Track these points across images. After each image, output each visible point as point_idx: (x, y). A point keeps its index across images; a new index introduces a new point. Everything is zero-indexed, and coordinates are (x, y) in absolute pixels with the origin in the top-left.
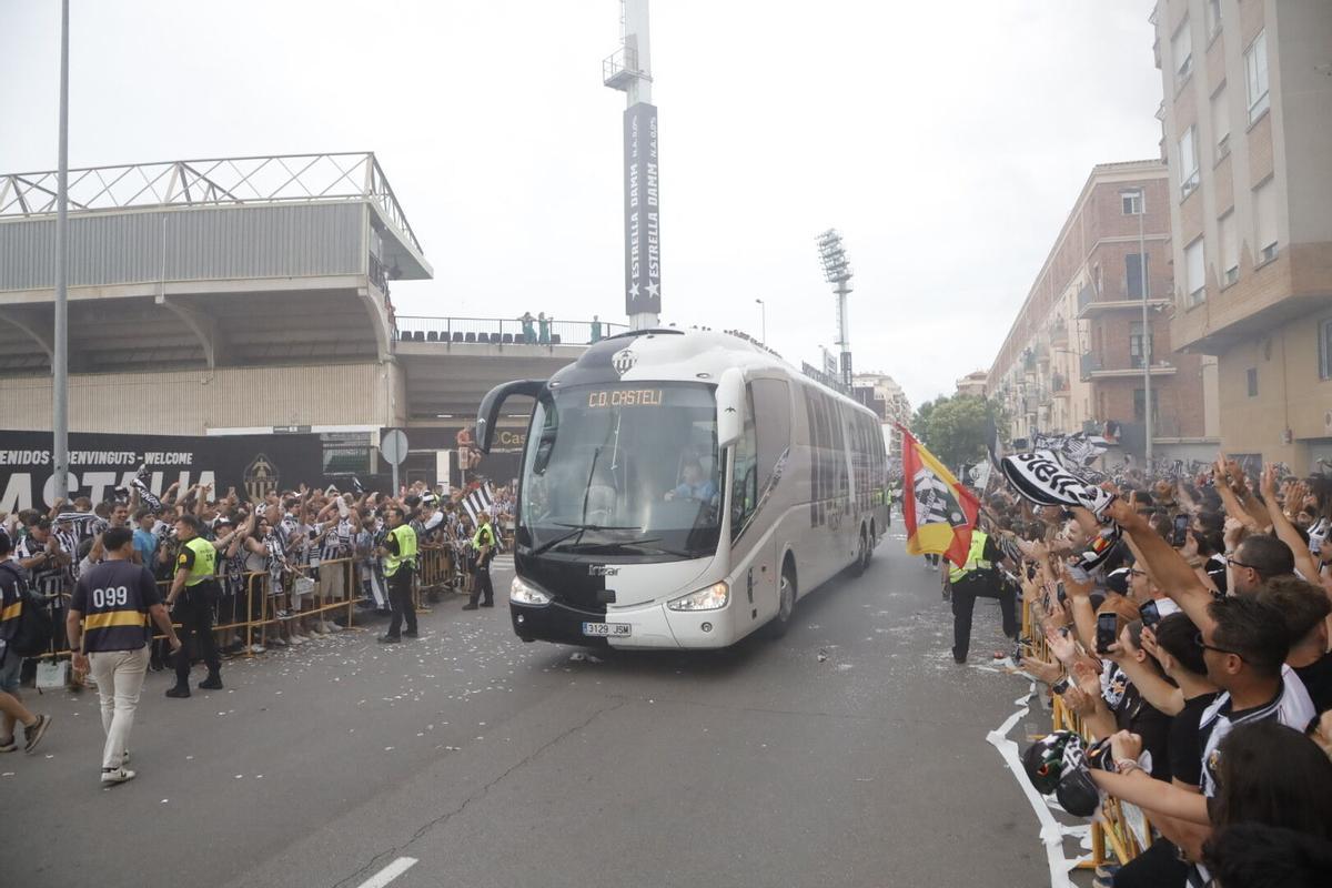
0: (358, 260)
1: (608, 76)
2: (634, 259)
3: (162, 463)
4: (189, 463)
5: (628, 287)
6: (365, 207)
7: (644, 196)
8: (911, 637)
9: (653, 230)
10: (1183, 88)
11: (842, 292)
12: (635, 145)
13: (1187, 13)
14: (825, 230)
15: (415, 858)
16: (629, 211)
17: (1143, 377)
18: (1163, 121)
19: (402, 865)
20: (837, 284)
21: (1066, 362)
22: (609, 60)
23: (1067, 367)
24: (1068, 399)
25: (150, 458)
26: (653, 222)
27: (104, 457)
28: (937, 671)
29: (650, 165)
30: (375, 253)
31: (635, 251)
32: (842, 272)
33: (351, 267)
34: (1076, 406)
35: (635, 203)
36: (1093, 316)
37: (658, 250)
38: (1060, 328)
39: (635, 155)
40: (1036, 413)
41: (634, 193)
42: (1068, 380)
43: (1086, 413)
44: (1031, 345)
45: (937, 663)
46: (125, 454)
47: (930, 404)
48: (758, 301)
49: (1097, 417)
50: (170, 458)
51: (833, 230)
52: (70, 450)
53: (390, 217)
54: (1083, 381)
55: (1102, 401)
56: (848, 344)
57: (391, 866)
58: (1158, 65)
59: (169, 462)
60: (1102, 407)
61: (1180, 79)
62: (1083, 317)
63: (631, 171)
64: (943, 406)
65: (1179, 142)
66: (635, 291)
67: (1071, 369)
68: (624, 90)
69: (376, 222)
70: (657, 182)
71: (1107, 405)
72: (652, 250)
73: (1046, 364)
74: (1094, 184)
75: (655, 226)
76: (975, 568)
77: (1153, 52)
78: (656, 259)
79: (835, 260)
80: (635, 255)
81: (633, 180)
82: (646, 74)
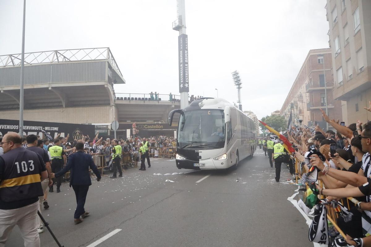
0: (105, 77)
1: (174, 27)
2: (181, 77)
3: (50, 130)
4: (57, 130)
5: (180, 85)
6: (107, 62)
7: (184, 59)
8: (263, 176)
9: (187, 69)
10: (335, 26)
11: (239, 88)
12: (181, 46)
13: (336, 5)
14: (234, 71)
16: (180, 64)
17: (326, 109)
18: (329, 36)
19: (117, 231)
20: (238, 86)
21: (303, 105)
22: (174, 22)
23: (303, 107)
24: (303, 116)
25: (46, 128)
26: (187, 67)
27: (33, 128)
28: (271, 184)
29: (186, 51)
30: (110, 75)
31: (182, 75)
32: (239, 82)
33: (103, 79)
34: (306, 117)
35: (181, 61)
36: (311, 92)
37: (188, 74)
38: (301, 97)
39: (181, 48)
40: (294, 120)
41: (181, 59)
42: (303, 110)
43: (309, 119)
44: (293, 102)
45: (271, 182)
46: (40, 127)
47: (264, 118)
48: (216, 89)
49: (312, 120)
50: (52, 129)
51: (236, 71)
52: (24, 125)
53: (113, 66)
54: (308, 110)
55: (313, 116)
56: (241, 102)
57: (114, 231)
58: (328, 20)
59: (52, 130)
60: (313, 118)
61: (334, 24)
62: (307, 93)
63: (180, 53)
64: (268, 118)
65: (334, 41)
66: (182, 86)
67: (304, 107)
68: (178, 31)
69: (110, 67)
70: (188, 56)
71: (315, 117)
72: (186, 74)
73: (297, 107)
74: (310, 55)
75: (187, 68)
76: (281, 154)
77: (326, 17)
78: (188, 77)
79: (237, 79)
80: (182, 76)
81: (181, 55)
82: (184, 26)
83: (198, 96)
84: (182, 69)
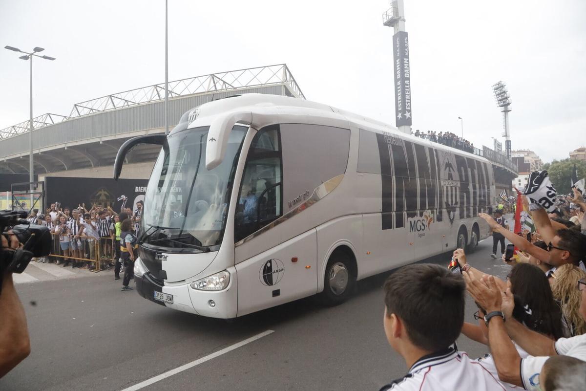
1: (385, 21)
2: (399, 102)
5: (397, 115)
6: (283, 87)
7: (403, 73)
9: (408, 88)
11: (506, 111)
12: (398, 51)
14: (497, 82)
16: (396, 80)
20: (503, 108)
22: (385, 14)
26: (408, 85)
29: (405, 59)
31: (399, 98)
32: (506, 102)
35: (399, 77)
37: (410, 97)
39: (398, 55)
41: (398, 72)
48: (459, 118)
51: (501, 82)
53: (294, 90)
56: (509, 136)
63: (396, 63)
64: (555, 165)
66: (400, 116)
68: (393, 26)
69: (288, 93)
70: (408, 66)
72: (407, 97)
75: (409, 87)
78: (409, 101)
79: (502, 96)
80: (400, 100)
81: (398, 66)
82: (402, 18)
83: (429, 132)
84: (399, 89)
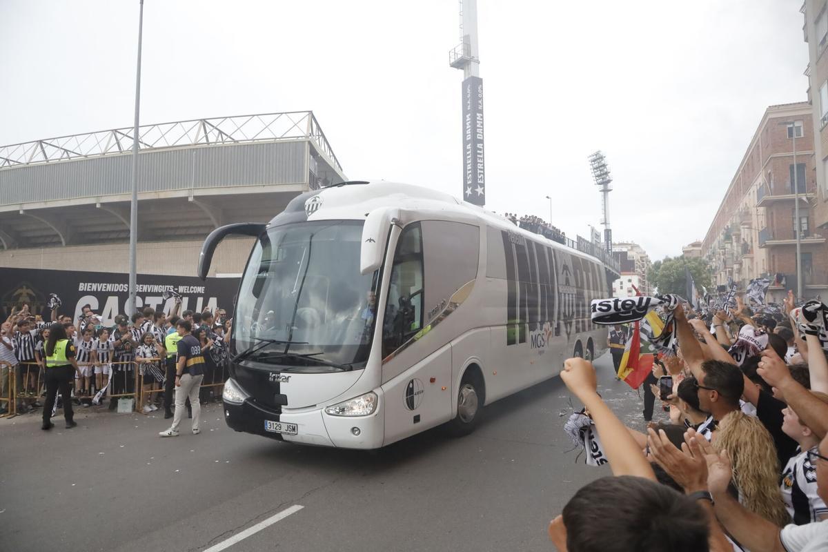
0: (303, 175)
1: (453, 61)
2: (469, 172)
3: (188, 292)
4: (203, 292)
5: (465, 189)
6: (307, 143)
7: (474, 133)
8: (622, 405)
9: (480, 154)
10: (822, 55)
11: (606, 191)
12: (469, 102)
13: (825, 5)
14: (595, 152)
15: (302, 505)
16: (465, 143)
17: (795, 245)
18: (809, 76)
19: (295, 508)
20: (602, 186)
21: (750, 235)
22: (453, 51)
23: (752, 238)
24: (752, 259)
25: (182, 289)
26: (480, 150)
27: (156, 288)
29: (478, 114)
30: (313, 170)
31: (469, 167)
32: (605, 178)
33: (297, 178)
34: (757, 263)
35: (469, 138)
36: (768, 205)
37: (483, 166)
38: (747, 214)
39: (469, 109)
40: (732, 268)
41: (469, 132)
42: (752, 247)
43: (764, 268)
44: (729, 224)
46: (168, 286)
47: (660, 262)
48: (548, 197)
49: (770, 271)
50: (192, 290)
51: (599, 151)
52: (138, 283)
53: (322, 149)
54: (760, 247)
55: (774, 261)
56: (609, 224)
57: (290, 509)
58: (806, 40)
59: (192, 292)
60: (774, 264)
61: (820, 49)
62: (761, 205)
63: (466, 118)
64: (668, 263)
65: (820, 91)
66: (469, 192)
67: (754, 240)
68: (462, 69)
69: (314, 152)
70: (482, 125)
71: (776, 264)
72: (480, 166)
73: (738, 236)
74: (767, 119)
75: (482, 152)
77: (803, 31)
78: (482, 172)
79: (601, 171)
80: (469, 170)
81: (468, 124)
82: (475, 58)
84: (469, 155)
